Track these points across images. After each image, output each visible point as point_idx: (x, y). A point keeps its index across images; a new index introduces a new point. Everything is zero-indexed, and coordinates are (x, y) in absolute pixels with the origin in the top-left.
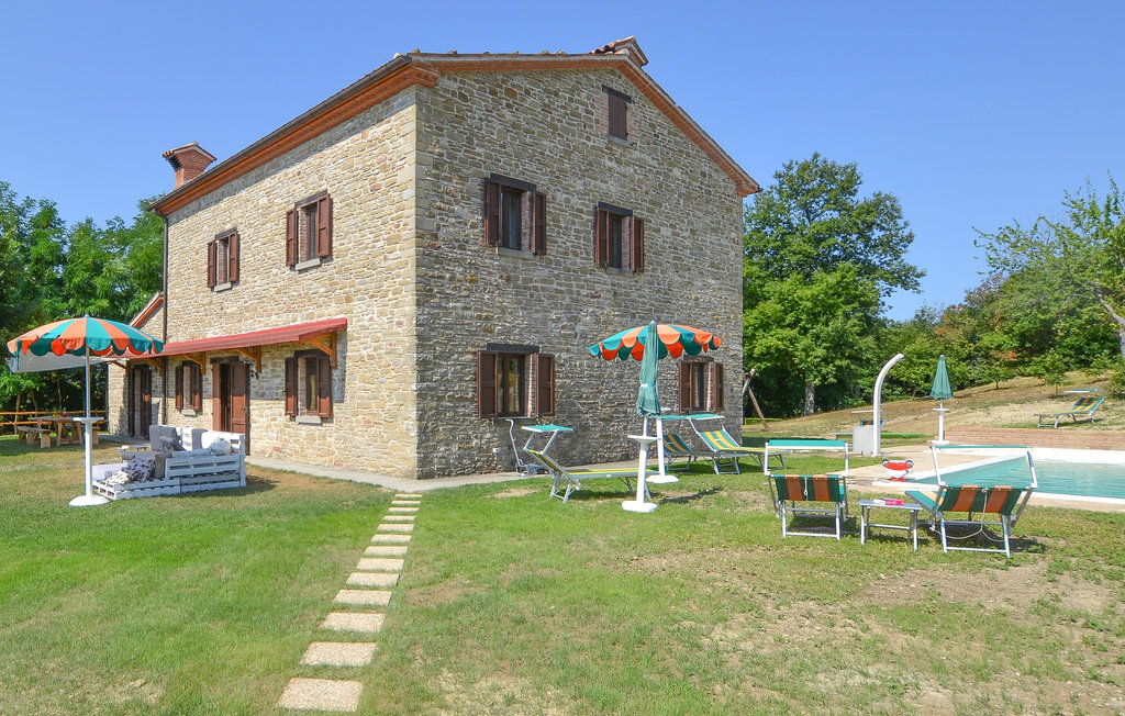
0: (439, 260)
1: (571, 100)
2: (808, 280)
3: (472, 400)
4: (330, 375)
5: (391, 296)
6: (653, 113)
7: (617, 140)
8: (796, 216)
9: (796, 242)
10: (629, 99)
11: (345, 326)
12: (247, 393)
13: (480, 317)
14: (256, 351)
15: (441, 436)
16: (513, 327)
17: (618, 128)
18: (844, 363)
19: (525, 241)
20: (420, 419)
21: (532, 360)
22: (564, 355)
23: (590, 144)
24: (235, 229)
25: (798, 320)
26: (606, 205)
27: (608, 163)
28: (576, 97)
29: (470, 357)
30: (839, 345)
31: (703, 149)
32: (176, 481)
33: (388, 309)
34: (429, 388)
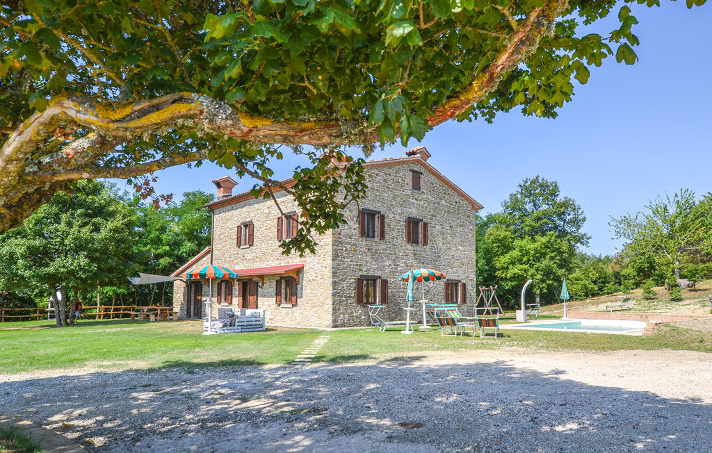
0: (341, 243)
1: (396, 176)
2: (534, 241)
3: (354, 297)
4: (297, 287)
5: (322, 256)
6: (432, 178)
7: (416, 191)
8: (529, 207)
9: (528, 221)
10: (421, 174)
11: (303, 267)
12: (257, 295)
13: (357, 265)
14: (262, 277)
15: (341, 311)
16: (371, 269)
17: (416, 186)
18: (551, 282)
19: (376, 234)
20: (333, 304)
21: (378, 281)
22: (392, 280)
23: (404, 193)
24: (251, 221)
25: (529, 260)
26: (411, 218)
27: (412, 201)
28: (398, 175)
29: (353, 280)
30: (548, 273)
31: (456, 191)
32: (240, 327)
33: (321, 261)
34: (337, 293)
